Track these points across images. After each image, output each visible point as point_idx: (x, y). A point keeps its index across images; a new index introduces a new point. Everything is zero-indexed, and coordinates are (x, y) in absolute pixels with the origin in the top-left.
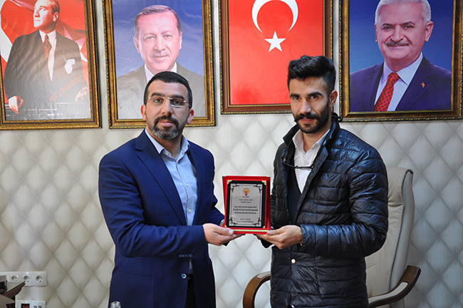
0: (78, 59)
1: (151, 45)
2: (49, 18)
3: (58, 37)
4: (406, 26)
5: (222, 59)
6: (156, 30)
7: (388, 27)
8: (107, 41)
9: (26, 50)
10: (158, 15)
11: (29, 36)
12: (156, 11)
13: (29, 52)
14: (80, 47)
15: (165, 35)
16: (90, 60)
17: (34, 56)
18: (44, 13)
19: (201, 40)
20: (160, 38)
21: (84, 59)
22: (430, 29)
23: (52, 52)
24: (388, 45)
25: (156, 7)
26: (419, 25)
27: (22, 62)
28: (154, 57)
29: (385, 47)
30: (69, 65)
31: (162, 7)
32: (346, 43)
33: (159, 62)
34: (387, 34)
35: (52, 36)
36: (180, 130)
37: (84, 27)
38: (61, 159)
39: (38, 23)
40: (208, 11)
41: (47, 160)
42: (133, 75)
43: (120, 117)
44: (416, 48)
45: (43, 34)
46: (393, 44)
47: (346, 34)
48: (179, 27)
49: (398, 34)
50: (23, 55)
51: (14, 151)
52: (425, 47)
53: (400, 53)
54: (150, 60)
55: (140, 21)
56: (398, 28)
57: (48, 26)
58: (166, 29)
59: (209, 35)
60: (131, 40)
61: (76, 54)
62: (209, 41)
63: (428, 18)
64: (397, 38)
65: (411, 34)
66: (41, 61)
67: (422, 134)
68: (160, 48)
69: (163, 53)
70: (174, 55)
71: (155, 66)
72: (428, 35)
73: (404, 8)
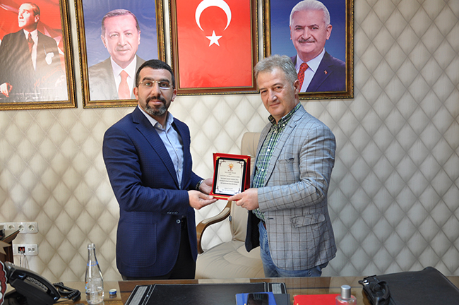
0: (56, 53)
1: (115, 40)
2: (31, 19)
4: (312, 27)
5: (172, 52)
6: (119, 29)
7: (300, 28)
8: (79, 38)
9: (13, 46)
10: (120, 17)
11: (15, 34)
12: (118, 14)
13: (16, 47)
14: (58, 43)
15: (127, 33)
16: (66, 53)
17: (20, 51)
18: (27, 16)
19: (156, 37)
20: (122, 35)
21: (62, 53)
22: (330, 30)
23: (35, 47)
24: (300, 42)
25: (119, 11)
26: (322, 27)
27: (10, 56)
28: (118, 50)
29: (297, 43)
30: (50, 57)
31: (124, 11)
32: (268, 40)
33: (123, 55)
34: (299, 33)
35: (34, 34)
37: (60, 27)
38: (45, 133)
39: (22, 23)
40: (161, 14)
41: (34, 134)
42: (101, 65)
44: (319, 45)
45: (26, 33)
46: (303, 41)
47: (268, 33)
48: (137, 27)
49: (307, 34)
50: (11, 49)
51: (6, 127)
52: (327, 44)
53: (308, 48)
54: (115, 53)
55: (106, 22)
56: (307, 29)
57: (31, 26)
58: (127, 28)
59: (162, 33)
60: (99, 37)
61: (54, 49)
62: (162, 38)
63: (328, 22)
64: (306, 36)
65: (316, 34)
66: (26, 54)
67: (325, 109)
68: (123, 43)
69: (125, 48)
70: (134, 49)
71: (121, 58)
72: (328, 35)
73: (311, 14)
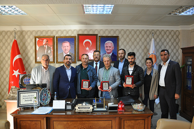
0: (51, 50)
1: (65, 48)
2: (46, 43)
3: (47, 46)
4: (109, 47)
5: (78, 51)
6: (66, 45)
7: (107, 47)
8: (56, 47)
10: (66, 43)
11: (42, 46)
14: (51, 48)
15: (67, 46)
16: (53, 51)
18: (45, 42)
19: (74, 48)
20: (66, 47)
21: (52, 50)
23: (46, 49)
28: (65, 50)
29: (106, 50)
30: (49, 51)
31: (67, 41)
34: (107, 48)
35: (46, 46)
36: (70, 64)
37: (52, 45)
39: (44, 44)
40: (75, 42)
42: (61, 53)
43: (58, 61)
44: (111, 51)
45: (45, 46)
46: (108, 50)
47: (100, 48)
48: (70, 45)
49: (109, 48)
52: (113, 51)
53: (109, 51)
55: (63, 44)
57: (46, 44)
63: (113, 46)
64: (108, 49)
65: (111, 48)
69: (67, 50)
70: (69, 50)
71: (65, 52)
72: (113, 49)
73: (109, 44)
